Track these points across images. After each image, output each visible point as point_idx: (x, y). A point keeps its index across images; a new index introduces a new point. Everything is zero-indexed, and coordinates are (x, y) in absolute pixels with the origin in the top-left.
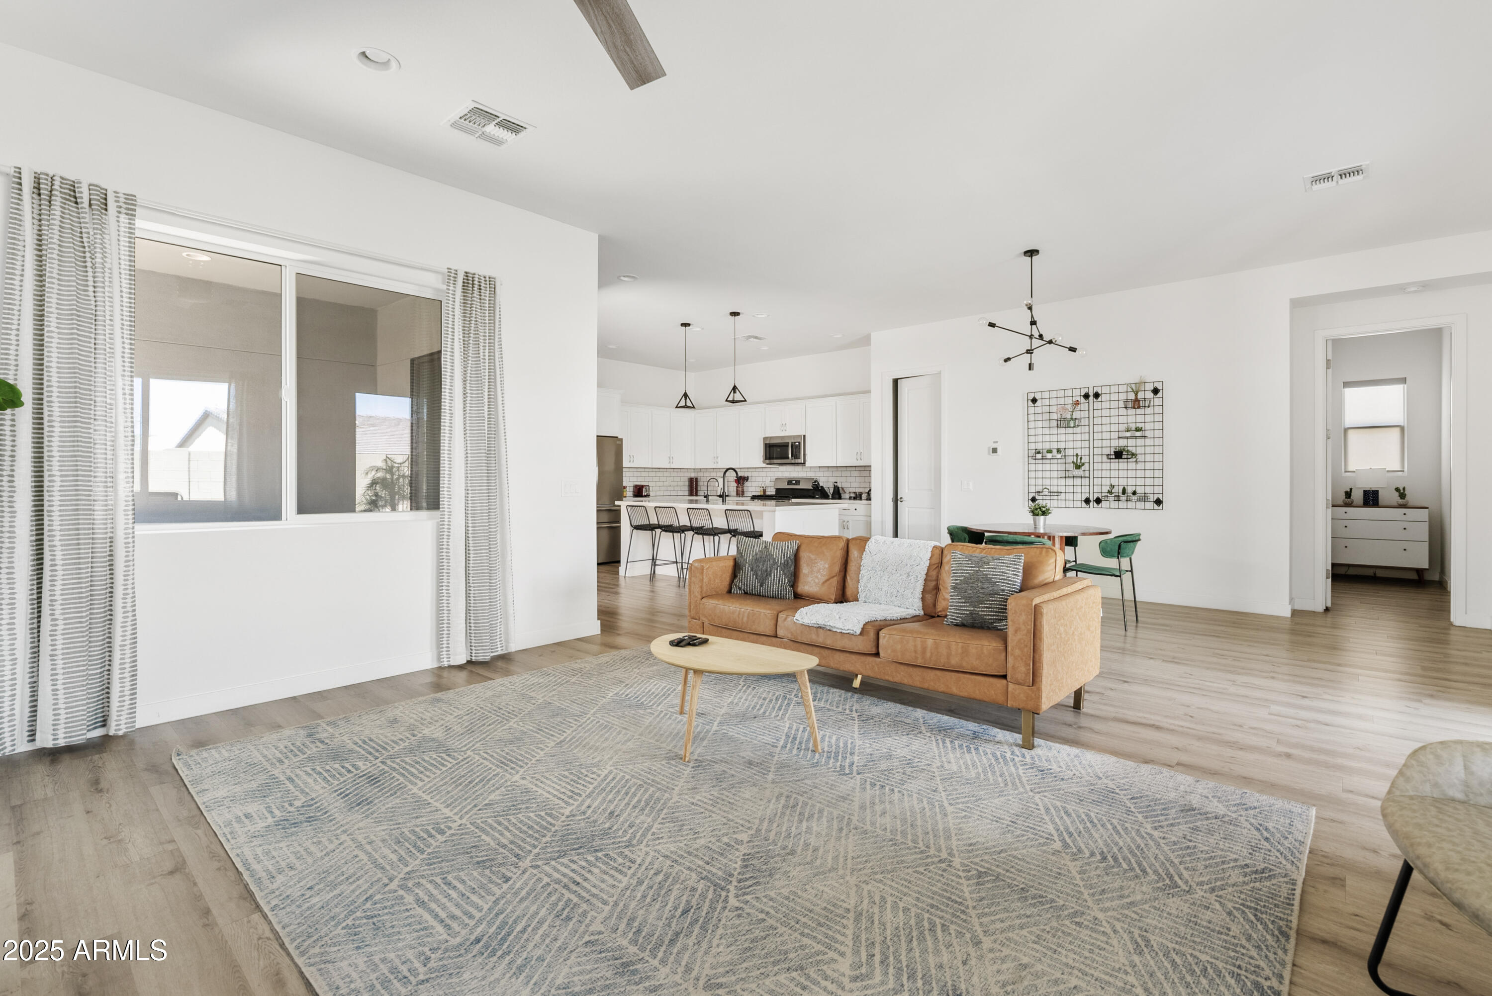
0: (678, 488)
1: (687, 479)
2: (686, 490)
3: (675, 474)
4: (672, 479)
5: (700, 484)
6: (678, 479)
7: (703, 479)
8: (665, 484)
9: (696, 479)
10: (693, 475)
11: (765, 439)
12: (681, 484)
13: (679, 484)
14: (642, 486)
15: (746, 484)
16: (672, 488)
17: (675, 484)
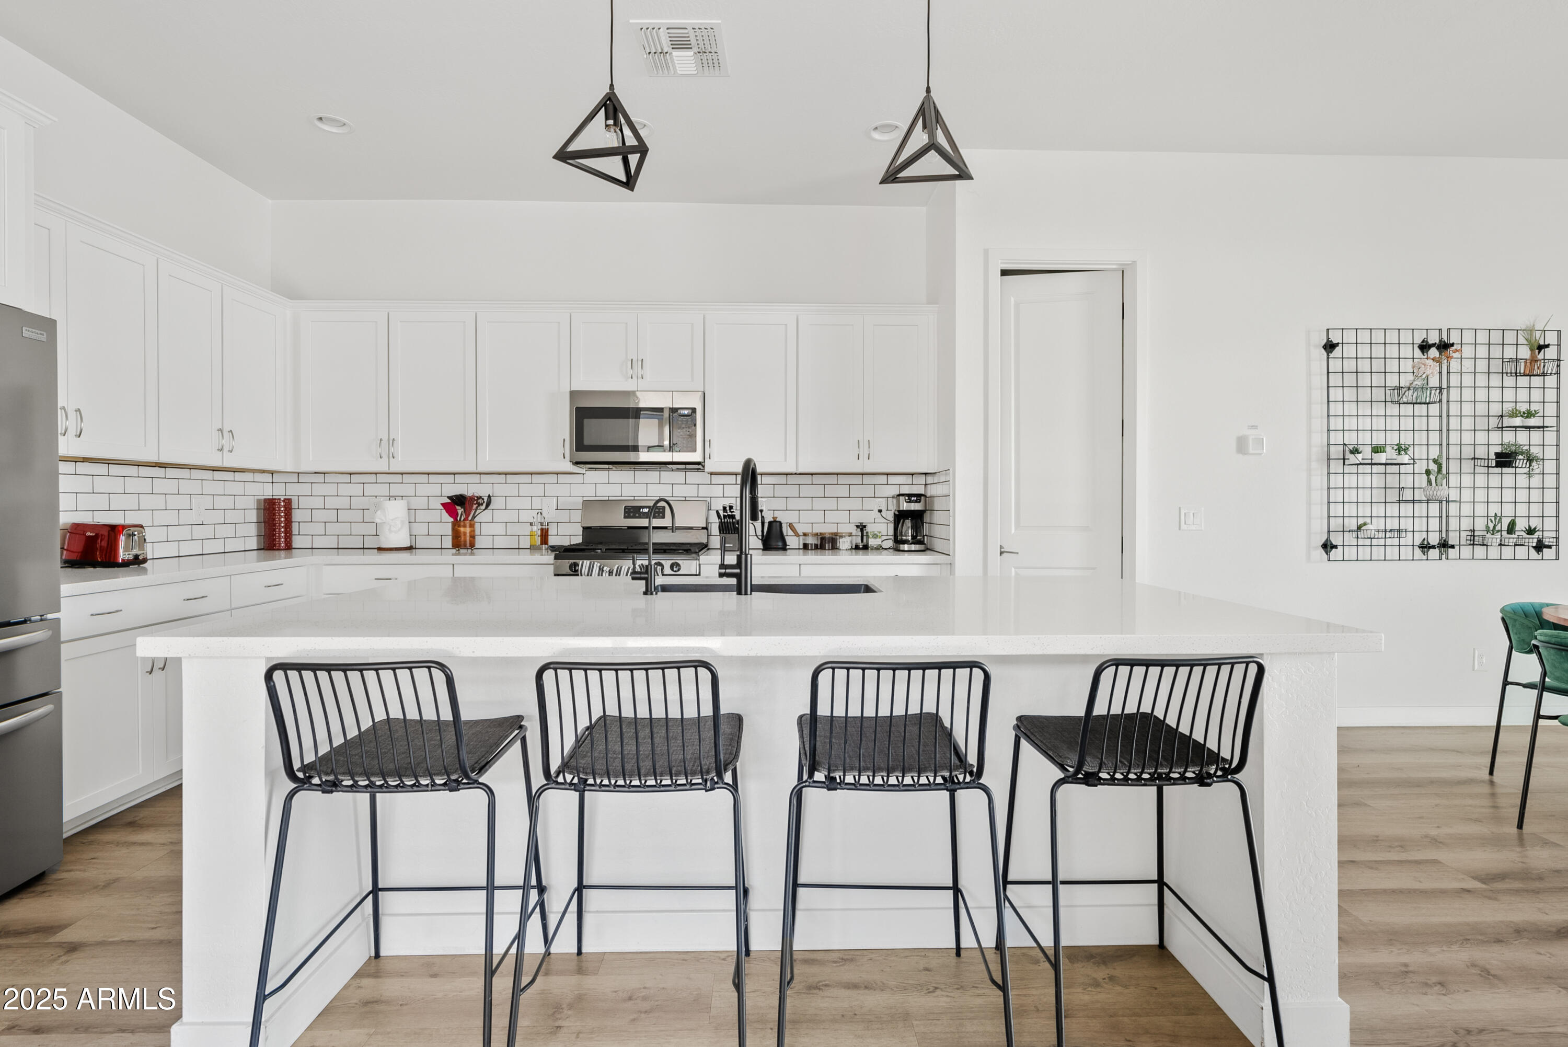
0: (228, 531)
1: (252, 503)
2: (250, 535)
3: (217, 488)
4: (207, 502)
5: (297, 515)
6: (227, 502)
7: (304, 503)
8: (186, 517)
9: (288, 502)
10: (268, 491)
11: (574, 394)
12: (237, 516)
13: (231, 516)
14: (114, 530)
15: (483, 516)
16: (207, 531)
17: (217, 517)
